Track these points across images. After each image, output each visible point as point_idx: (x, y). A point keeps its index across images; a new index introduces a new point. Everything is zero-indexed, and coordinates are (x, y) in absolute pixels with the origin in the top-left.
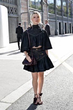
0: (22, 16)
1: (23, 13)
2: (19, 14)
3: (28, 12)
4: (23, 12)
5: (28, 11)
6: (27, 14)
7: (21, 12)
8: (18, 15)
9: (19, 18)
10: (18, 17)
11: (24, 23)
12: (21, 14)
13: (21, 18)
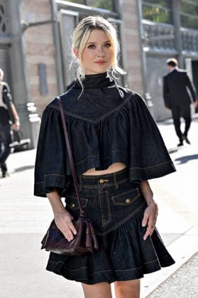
0: (27, 37)
1: (31, 25)
2: (16, 30)
3: (52, 22)
4: (33, 20)
5: (53, 17)
6: (47, 29)
7: (23, 22)
8: (10, 35)
9: (15, 47)
10: (9, 45)
11: (36, 68)
12: (25, 28)
13: (24, 45)
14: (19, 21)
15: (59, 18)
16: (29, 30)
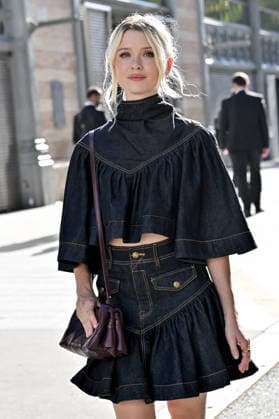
0: (35, 42)
1: (42, 24)
2: (18, 30)
3: (72, 20)
4: (45, 18)
5: (73, 12)
6: (65, 31)
7: (29, 20)
8: (10, 39)
9: (18, 55)
10: (9, 54)
11: (48, 89)
12: (32, 28)
13: (32, 55)
14: (24, 19)
15: (82, 14)
16: (39, 31)
